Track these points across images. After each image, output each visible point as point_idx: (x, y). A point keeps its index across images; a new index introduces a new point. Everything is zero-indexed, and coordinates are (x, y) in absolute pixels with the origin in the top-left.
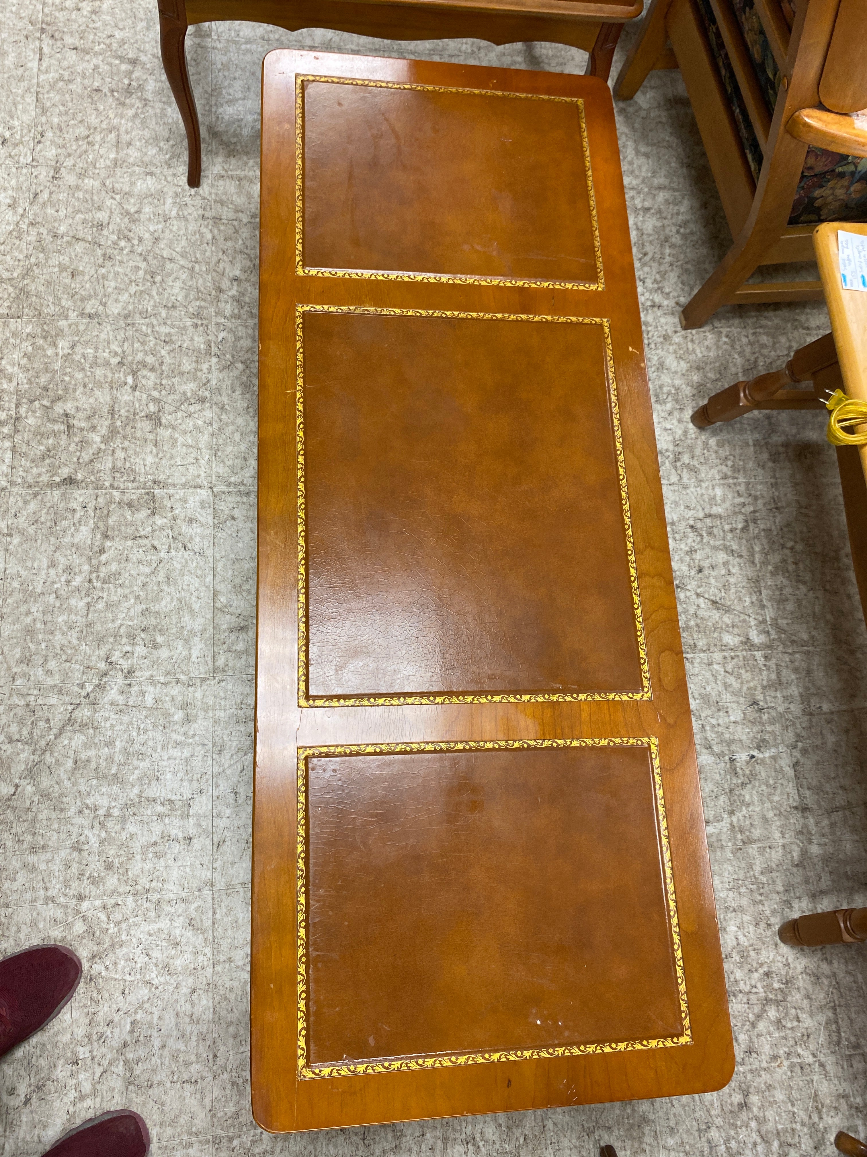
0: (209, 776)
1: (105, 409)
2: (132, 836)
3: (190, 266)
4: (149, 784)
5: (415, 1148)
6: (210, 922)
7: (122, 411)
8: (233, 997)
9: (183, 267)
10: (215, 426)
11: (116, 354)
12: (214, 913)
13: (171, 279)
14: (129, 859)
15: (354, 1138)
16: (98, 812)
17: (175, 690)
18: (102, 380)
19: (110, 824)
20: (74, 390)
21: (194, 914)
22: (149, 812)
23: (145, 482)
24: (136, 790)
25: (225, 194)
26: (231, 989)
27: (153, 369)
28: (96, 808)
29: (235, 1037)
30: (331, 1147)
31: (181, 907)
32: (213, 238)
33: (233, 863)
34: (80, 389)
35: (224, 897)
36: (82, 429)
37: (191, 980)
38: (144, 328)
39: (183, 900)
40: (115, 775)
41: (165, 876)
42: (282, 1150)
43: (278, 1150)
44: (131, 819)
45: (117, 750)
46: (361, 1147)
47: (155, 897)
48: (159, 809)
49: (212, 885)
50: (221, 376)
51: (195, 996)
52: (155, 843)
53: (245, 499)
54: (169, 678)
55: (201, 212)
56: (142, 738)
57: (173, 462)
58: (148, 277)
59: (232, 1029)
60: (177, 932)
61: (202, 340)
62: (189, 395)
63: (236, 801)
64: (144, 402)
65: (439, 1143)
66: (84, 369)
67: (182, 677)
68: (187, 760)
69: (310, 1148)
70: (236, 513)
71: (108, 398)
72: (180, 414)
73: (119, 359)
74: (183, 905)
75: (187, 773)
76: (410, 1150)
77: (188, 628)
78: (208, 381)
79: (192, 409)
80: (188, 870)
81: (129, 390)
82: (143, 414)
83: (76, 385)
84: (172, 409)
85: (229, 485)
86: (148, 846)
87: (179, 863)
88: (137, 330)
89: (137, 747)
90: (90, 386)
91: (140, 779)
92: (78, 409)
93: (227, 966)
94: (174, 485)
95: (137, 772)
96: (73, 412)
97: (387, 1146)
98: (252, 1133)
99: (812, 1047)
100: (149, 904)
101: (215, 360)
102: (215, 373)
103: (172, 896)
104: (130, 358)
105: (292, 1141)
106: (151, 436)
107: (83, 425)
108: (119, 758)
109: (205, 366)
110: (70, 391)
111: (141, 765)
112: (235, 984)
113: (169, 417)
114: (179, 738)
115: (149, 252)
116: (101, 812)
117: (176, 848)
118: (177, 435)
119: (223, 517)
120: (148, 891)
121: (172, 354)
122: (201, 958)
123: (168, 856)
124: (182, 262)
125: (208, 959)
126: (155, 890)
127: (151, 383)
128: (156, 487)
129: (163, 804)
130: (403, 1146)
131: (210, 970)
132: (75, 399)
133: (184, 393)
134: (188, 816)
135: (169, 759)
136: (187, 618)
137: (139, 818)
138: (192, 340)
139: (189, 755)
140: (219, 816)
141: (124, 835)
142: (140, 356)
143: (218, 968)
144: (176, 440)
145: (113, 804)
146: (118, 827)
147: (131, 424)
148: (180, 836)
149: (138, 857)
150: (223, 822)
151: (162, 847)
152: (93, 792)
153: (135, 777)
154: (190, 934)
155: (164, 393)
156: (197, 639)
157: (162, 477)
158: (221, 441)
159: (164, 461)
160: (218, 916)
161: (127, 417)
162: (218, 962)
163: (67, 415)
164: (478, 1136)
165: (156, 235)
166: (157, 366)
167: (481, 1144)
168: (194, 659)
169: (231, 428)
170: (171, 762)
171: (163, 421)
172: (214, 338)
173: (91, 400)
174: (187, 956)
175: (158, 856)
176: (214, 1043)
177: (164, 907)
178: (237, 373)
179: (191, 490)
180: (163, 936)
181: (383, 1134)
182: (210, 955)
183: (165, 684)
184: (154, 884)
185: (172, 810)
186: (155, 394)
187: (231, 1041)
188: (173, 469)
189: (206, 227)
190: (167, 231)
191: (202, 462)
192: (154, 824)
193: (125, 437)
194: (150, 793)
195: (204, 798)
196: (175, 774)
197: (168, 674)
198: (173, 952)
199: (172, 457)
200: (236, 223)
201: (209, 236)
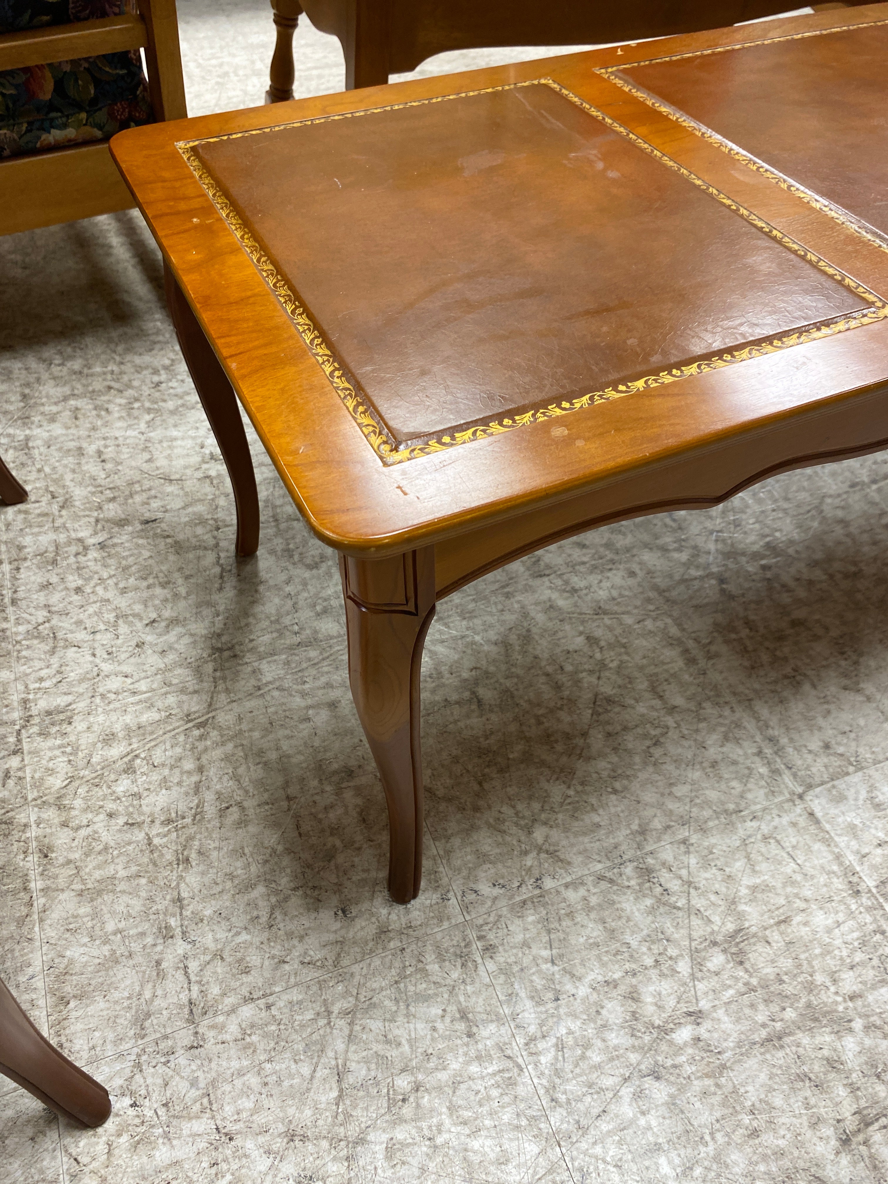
1: (779, 1057)
3: (341, 1023)
7: (761, 1018)
9: (351, 1038)
10: (683, 833)
11: (639, 1095)
13: (393, 1053)
18: (716, 1100)
20: (780, 1154)
23: (869, 909)
25: (112, 1021)
27: (633, 996)
32: (249, 999)
34: (767, 1139)
36: (854, 1089)
38: (545, 1060)
50: (578, 860)
53: (784, 741)
55: (181, 1059)
57: (798, 877)
58: (407, 1111)
61: (515, 926)
62: (649, 902)
64: (714, 982)
66: (717, 1158)
70: (815, 744)
71: (752, 1063)
72: (698, 902)
73: (649, 1082)
78: (601, 878)
79: (674, 885)
81: (707, 1024)
82: (740, 973)
83: (765, 1158)
84: (696, 922)
85: (776, 772)
88: (558, 1073)
90: (746, 1119)
92: (815, 1123)
94: (838, 857)
96: (828, 1131)
101: (548, 883)
102: (577, 871)
104: (634, 1057)
106: (775, 936)
107: (842, 1092)
109: (572, 896)
110: (786, 1163)
113: (716, 919)
115: (335, 1141)
118: (744, 891)
119: (836, 762)
121: (579, 971)
124: (340, 1046)
127: (666, 986)
128: (862, 887)
132: (798, 1143)
133: (652, 911)
138: (526, 944)
142: (615, 1038)
144: (754, 889)
147: (775, 988)
155: (672, 951)
157: (838, 884)
158: (707, 813)
159: (807, 893)
161: (767, 1001)
163: (846, 1141)
165: (279, 1144)
166: (622, 989)
169: (671, 805)
171: (730, 927)
172: (502, 903)
173: (778, 1101)
178: (555, 835)
179: (828, 827)
186: (684, 967)
188: (811, 871)
189: (221, 1028)
190: (260, 1119)
191: (765, 829)
193: (810, 987)
199: (790, 881)
200: (193, 966)
201: (247, 1012)
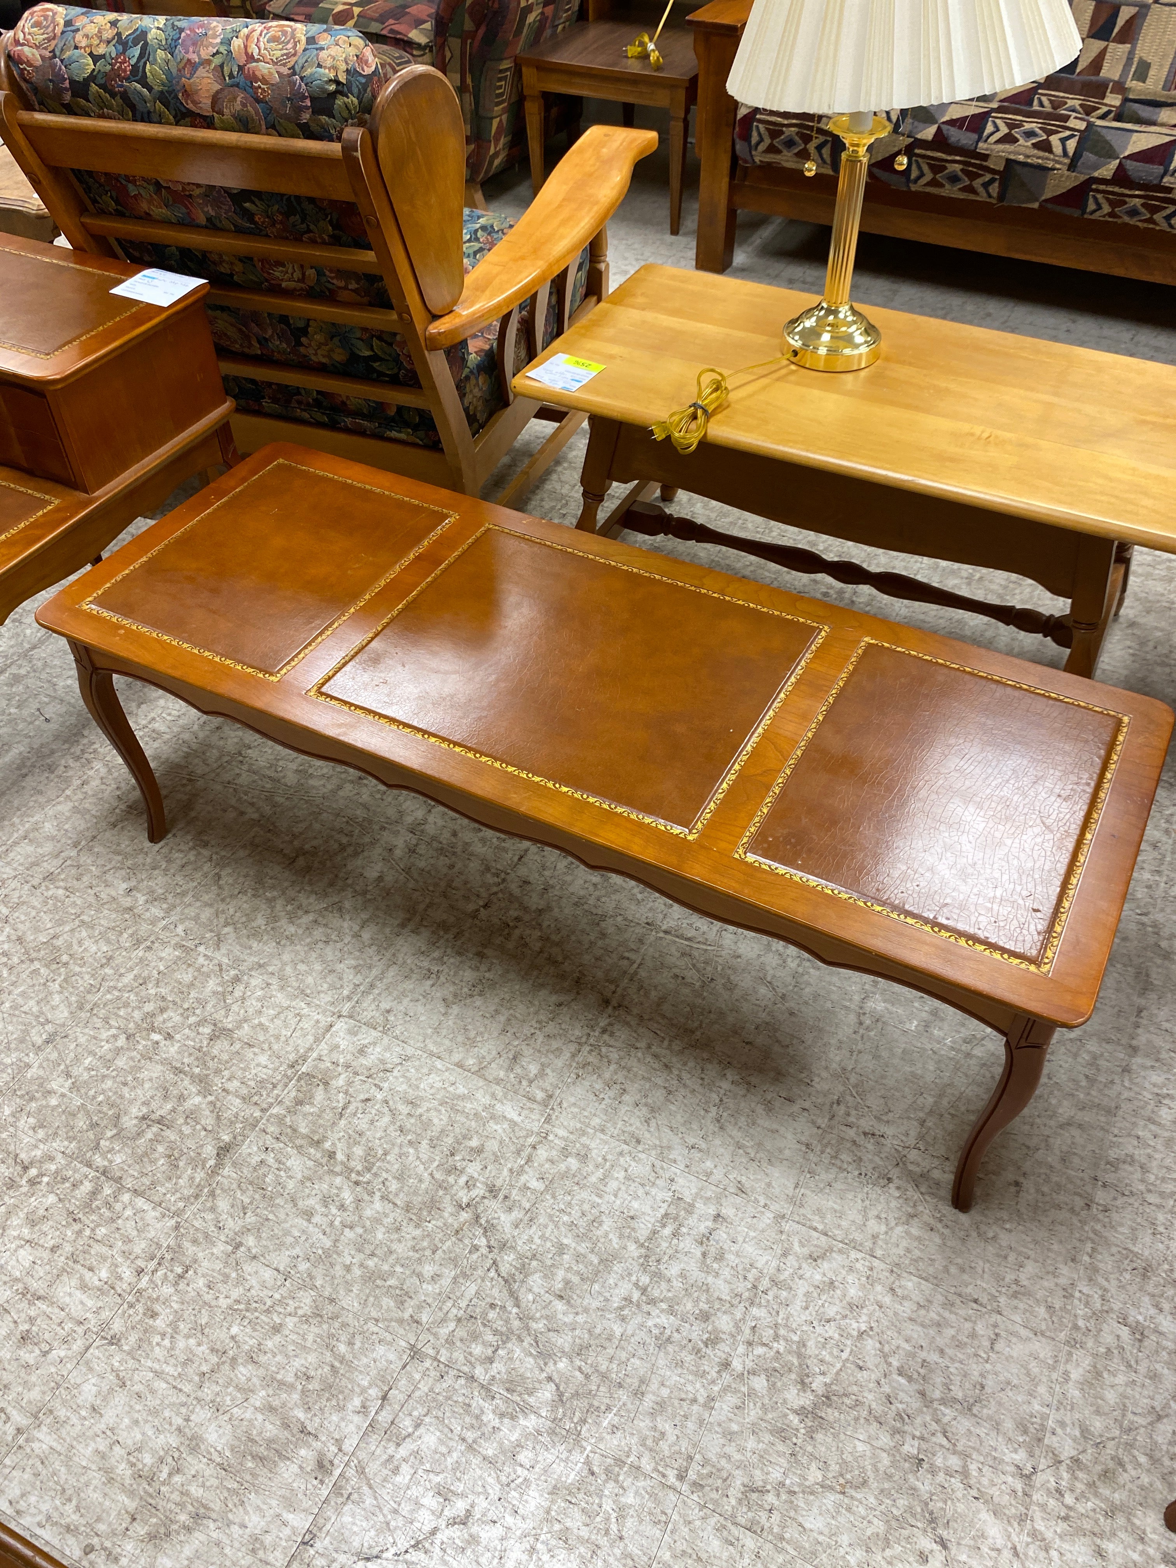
0: (658, 1164)
1: (170, 1076)
2: (683, 1275)
3: (77, 923)
4: (633, 1229)
5: (1149, 1151)
6: (823, 1238)
7: (186, 1060)
8: (917, 1253)
9: (72, 930)
10: (274, 981)
11: (115, 1037)
12: (815, 1229)
13: (75, 947)
14: (708, 1291)
15: (1120, 1202)
16: (634, 1300)
17: (542, 1153)
18: (131, 1063)
19: (656, 1293)
20: (122, 1097)
21: (806, 1251)
22: (665, 1245)
23: (285, 1075)
24: (632, 1247)
25: (28, 856)
26: (908, 1250)
27: (162, 1010)
28: (628, 1300)
29: (963, 1270)
30: (1120, 1229)
31: (791, 1260)
32: (66, 889)
33: (769, 1185)
34: (126, 1091)
35: (802, 1211)
36: (174, 1110)
37: (879, 1288)
38: (109, 996)
39: (785, 1255)
40: (601, 1261)
41: (747, 1261)
42: (1107, 1280)
43: (1105, 1283)
44: (662, 1267)
45: (573, 1245)
46: (1131, 1200)
47: (765, 1283)
48: (667, 1231)
49: (783, 1217)
50: (223, 951)
51: (899, 1291)
52: (704, 1255)
53: (376, 991)
54: (524, 1154)
55: (26, 887)
56: (575, 1212)
57: (283, 1039)
58: (54, 966)
59: (953, 1270)
60: (818, 1277)
61: (169, 950)
62: (220, 989)
63: (700, 1150)
64: (193, 1035)
65: (1153, 1127)
66: (104, 1076)
67: (531, 1140)
68: (628, 1178)
69: (1114, 1250)
70: (385, 1006)
71: (160, 1067)
72: (235, 1008)
73: (123, 1037)
74: (790, 1257)
75: (643, 1185)
76: (1150, 1157)
77: (480, 1109)
78: (220, 965)
79: (238, 994)
80: (752, 1234)
81: (168, 1043)
82: (205, 1043)
83: (116, 1093)
84: (223, 1012)
85: (349, 998)
86: (703, 1262)
87: (740, 1239)
88: (105, 1005)
89: (582, 1223)
90: (130, 1078)
91: (622, 1236)
92: (146, 1103)
93: (880, 1243)
94: (311, 1049)
95: (611, 1236)
96: (145, 1110)
97: (1138, 1175)
98: (1076, 1302)
99: (1167, 803)
100: (770, 1293)
101: (201, 949)
102: (217, 955)
103: (774, 1264)
104: (132, 1025)
105: (1101, 1265)
106: (237, 1046)
107: (169, 1106)
108: (583, 1248)
109: (201, 960)
110: (118, 1101)
111: (605, 1227)
112: (904, 1243)
113: (230, 1019)
114: (600, 1173)
115: (27, 953)
116: (636, 1295)
117: (722, 1235)
118: (256, 1022)
119: (380, 1020)
120: (755, 1287)
121: (161, 984)
122: (858, 1266)
123: (726, 1247)
124: (67, 928)
125: (864, 1259)
126: (757, 1279)
127: (177, 1019)
128: (297, 1067)
129: (664, 1226)
130: (1143, 1160)
131: (876, 1263)
132: (131, 1102)
133: (215, 993)
134: (692, 1205)
135: (616, 1196)
136: (469, 1106)
137: (666, 1258)
138: (161, 959)
139: (623, 1173)
140: (709, 1174)
141: (677, 1284)
142: (137, 1015)
143: (879, 1253)
144: (261, 1024)
145: (634, 1278)
146: (664, 1285)
147: (207, 1058)
148: (710, 1224)
149: (710, 1279)
150: (718, 1174)
151: (713, 1249)
152: (607, 1295)
153: (615, 1241)
154: (826, 1265)
155: (198, 1012)
156: (498, 1106)
157: (292, 1057)
158: (295, 984)
159: (275, 1047)
160: (820, 1227)
161: (197, 1059)
162: (872, 1250)
163: (144, 1118)
164: (1156, 1090)
165: (14, 938)
166: (163, 1004)
167: (1165, 1091)
168: (517, 1119)
169: (289, 969)
170: (620, 1194)
171: (230, 1026)
172: (177, 939)
173: (147, 1085)
174: (850, 1279)
175: (720, 1257)
176: (960, 1295)
177: (782, 1278)
178: (233, 936)
179: (328, 1036)
180: (815, 1295)
181: (1124, 1174)
182: (860, 1255)
183: (529, 1160)
184: (750, 1276)
185: (675, 1219)
186: (192, 1020)
187: (965, 1277)
188: (291, 1042)
189: (48, 889)
190: (20, 926)
191: (306, 1011)
192: (682, 1245)
193: (218, 1072)
194: (643, 1233)
195: (681, 1181)
196: (636, 1197)
197: (518, 1152)
198: (838, 1292)
199: (277, 1038)
200: (69, 862)
201: (61, 892)
